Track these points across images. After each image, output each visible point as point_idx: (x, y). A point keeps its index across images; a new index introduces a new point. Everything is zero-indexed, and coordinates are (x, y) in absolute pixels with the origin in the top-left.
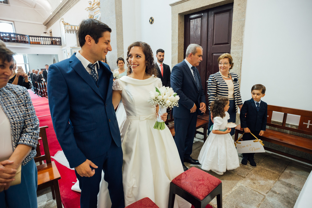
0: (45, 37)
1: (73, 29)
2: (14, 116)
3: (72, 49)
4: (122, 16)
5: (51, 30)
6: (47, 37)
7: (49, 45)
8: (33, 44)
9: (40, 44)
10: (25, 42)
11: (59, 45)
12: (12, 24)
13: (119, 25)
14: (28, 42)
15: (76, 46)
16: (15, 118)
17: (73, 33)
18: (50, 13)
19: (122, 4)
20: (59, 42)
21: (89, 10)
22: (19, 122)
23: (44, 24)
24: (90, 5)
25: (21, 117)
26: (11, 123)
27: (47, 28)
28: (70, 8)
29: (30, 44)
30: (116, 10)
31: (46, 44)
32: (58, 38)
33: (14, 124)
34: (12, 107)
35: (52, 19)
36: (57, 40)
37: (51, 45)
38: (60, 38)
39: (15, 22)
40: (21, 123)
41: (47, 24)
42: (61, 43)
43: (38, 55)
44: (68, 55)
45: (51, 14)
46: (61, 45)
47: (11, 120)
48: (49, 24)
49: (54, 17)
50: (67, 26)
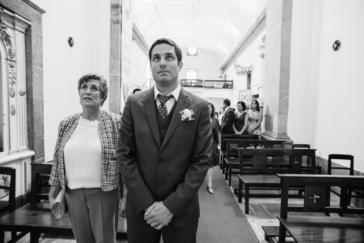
0: (220, 81)
1: (244, 70)
2: (105, 140)
3: (240, 92)
4: (290, 47)
5: (226, 74)
6: (221, 81)
7: (221, 88)
8: (207, 88)
9: (214, 88)
10: (201, 86)
11: (230, 88)
12: (196, 72)
13: (285, 59)
14: (203, 87)
15: (246, 89)
16: (106, 142)
17: (244, 75)
18: (226, 58)
19: (291, 32)
20: (231, 85)
21: (261, 48)
22: (108, 147)
23: (220, 69)
24: (263, 42)
25: (111, 143)
26: (102, 146)
27: (223, 73)
28: (245, 50)
29: (205, 88)
30: (282, 40)
31: (218, 88)
32: (230, 81)
33: (104, 148)
34: (106, 132)
35: (227, 63)
36: (230, 83)
37: (223, 88)
38: (232, 81)
39: (198, 70)
40: (110, 149)
41: (223, 68)
42: (232, 87)
43: (211, 98)
44: (235, 98)
45: (228, 58)
46: (232, 88)
47: (103, 143)
48: (225, 68)
49: (229, 61)
50: (238, 68)
